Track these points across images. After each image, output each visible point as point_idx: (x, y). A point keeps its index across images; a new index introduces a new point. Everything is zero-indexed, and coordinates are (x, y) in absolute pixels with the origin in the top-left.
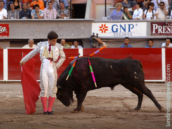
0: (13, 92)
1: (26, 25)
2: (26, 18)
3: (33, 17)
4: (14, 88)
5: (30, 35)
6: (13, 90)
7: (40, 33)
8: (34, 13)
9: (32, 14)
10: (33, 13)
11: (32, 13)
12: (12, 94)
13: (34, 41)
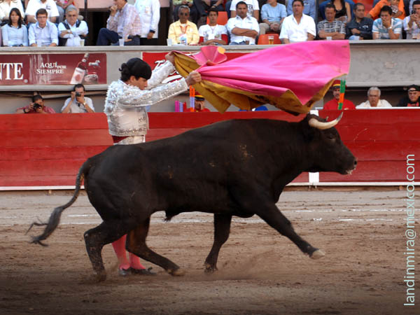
0: (331, 211)
1: (360, 55)
2: (360, 39)
3: (377, 36)
4: (332, 201)
5: (370, 77)
6: (330, 205)
7: (393, 73)
8: (381, 26)
9: (375, 29)
10: (377, 27)
11: (374, 27)
12: (328, 216)
13: (382, 92)
